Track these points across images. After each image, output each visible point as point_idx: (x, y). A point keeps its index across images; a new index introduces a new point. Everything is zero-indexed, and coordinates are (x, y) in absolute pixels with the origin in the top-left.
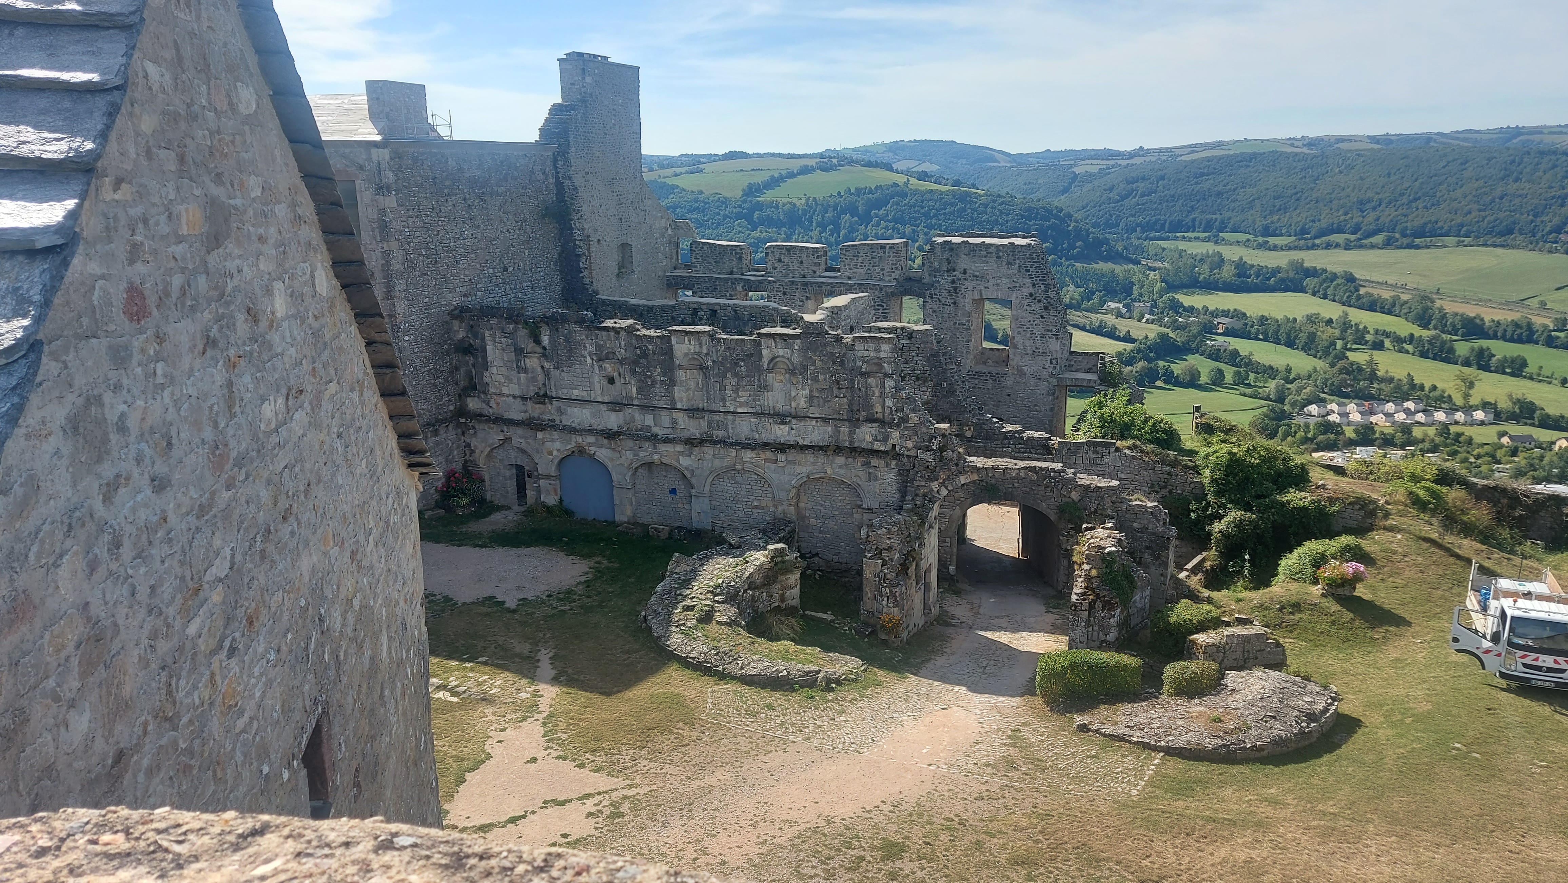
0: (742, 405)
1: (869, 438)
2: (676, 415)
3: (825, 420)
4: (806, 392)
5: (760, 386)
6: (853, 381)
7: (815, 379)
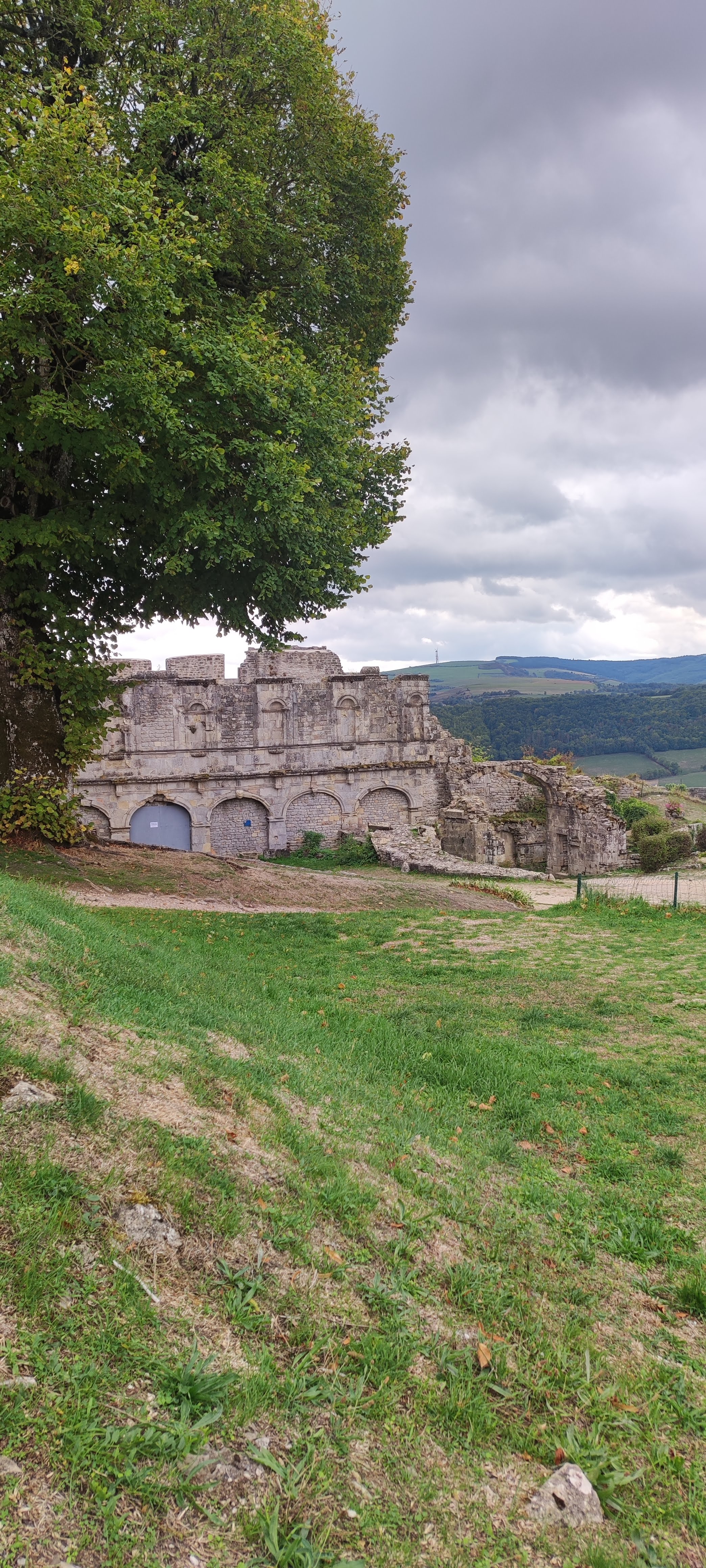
0: (316, 738)
1: (413, 753)
2: (259, 753)
3: (382, 743)
4: (368, 722)
5: (331, 721)
6: (400, 711)
7: (374, 711)
